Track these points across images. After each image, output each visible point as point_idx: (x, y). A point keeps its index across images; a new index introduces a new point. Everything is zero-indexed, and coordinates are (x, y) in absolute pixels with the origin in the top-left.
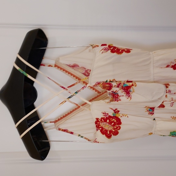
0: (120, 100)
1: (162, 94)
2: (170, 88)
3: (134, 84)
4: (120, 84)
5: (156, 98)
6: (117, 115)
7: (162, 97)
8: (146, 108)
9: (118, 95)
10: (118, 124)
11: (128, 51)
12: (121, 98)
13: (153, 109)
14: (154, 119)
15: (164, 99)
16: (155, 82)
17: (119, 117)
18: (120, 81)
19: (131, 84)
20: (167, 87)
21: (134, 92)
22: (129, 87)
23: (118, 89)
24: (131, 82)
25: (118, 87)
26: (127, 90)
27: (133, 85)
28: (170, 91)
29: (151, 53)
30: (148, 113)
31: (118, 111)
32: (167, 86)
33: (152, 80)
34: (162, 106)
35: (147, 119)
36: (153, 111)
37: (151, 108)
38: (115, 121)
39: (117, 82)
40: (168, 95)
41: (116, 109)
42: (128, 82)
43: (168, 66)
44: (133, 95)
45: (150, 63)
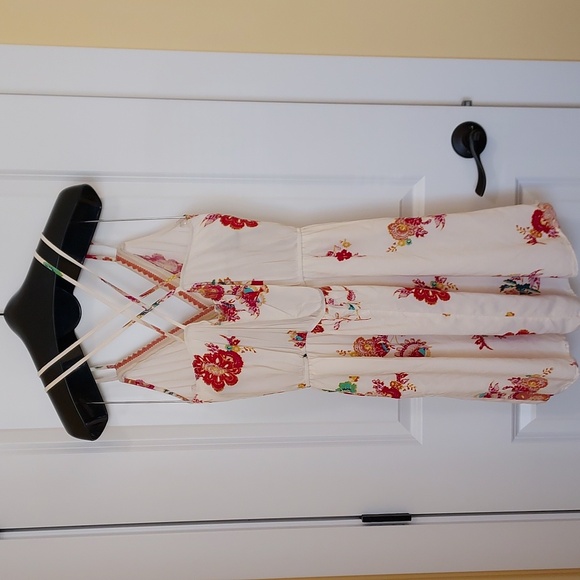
0: (238, 318)
1: (319, 306)
2: (331, 295)
3: (263, 288)
4: (237, 288)
5: (306, 313)
6: (235, 349)
7: (318, 311)
8: (290, 334)
9: (234, 309)
10: (235, 366)
11: (253, 224)
12: (239, 314)
13: (303, 335)
14: (305, 355)
15: (323, 315)
16: (305, 285)
17: (239, 353)
18: (240, 283)
19: (258, 287)
20: (326, 294)
21: (264, 302)
22: (255, 294)
23: (233, 297)
24: (261, 283)
25: (234, 293)
26: (251, 299)
27: (261, 290)
28: (332, 301)
29: (298, 230)
30: (294, 343)
31: (238, 342)
32: (325, 290)
33: (301, 281)
34: (319, 329)
35: (292, 356)
36: (304, 340)
37: (299, 334)
38: (231, 360)
39: (233, 283)
40: (329, 307)
41: (234, 337)
42: (255, 283)
43: (329, 254)
44: (262, 307)
45: (296, 245)
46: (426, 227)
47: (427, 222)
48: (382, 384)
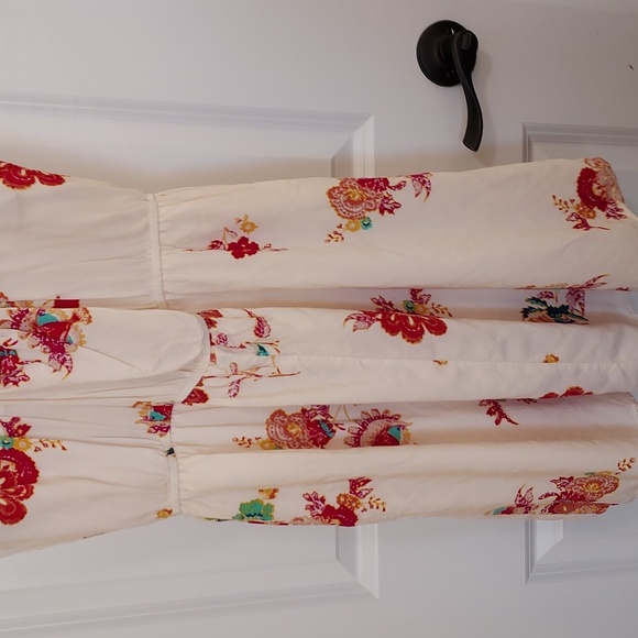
0: (26, 378)
1: (197, 350)
2: (223, 326)
3: (79, 311)
4: (22, 315)
5: (172, 365)
6: (19, 444)
7: (196, 360)
8: (138, 409)
9: (15, 359)
10: (21, 481)
11: (55, 180)
12: (28, 370)
13: (165, 410)
14: (171, 452)
15: (205, 367)
16: (168, 305)
17: (30, 453)
18: (28, 303)
19: (68, 313)
20: (211, 324)
21: (81, 343)
22: (61, 327)
23: (14, 334)
24: (74, 304)
25: (16, 325)
26: (54, 337)
27: (76, 318)
28: (223, 339)
29: (150, 197)
30: (146, 426)
31: (26, 428)
32: (210, 318)
33: (158, 298)
34: (198, 396)
35: (142, 456)
36: (168, 418)
37: (158, 409)
38: (12, 468)
39: (12, 304)
40: (217, 351)
41: (15, 419)
42: (60, 304)
43: (215, 245)
44: (77, 355)
45: (146, 228)
46: (397, 196)
47: (399, 186)
48: (323, 500)
